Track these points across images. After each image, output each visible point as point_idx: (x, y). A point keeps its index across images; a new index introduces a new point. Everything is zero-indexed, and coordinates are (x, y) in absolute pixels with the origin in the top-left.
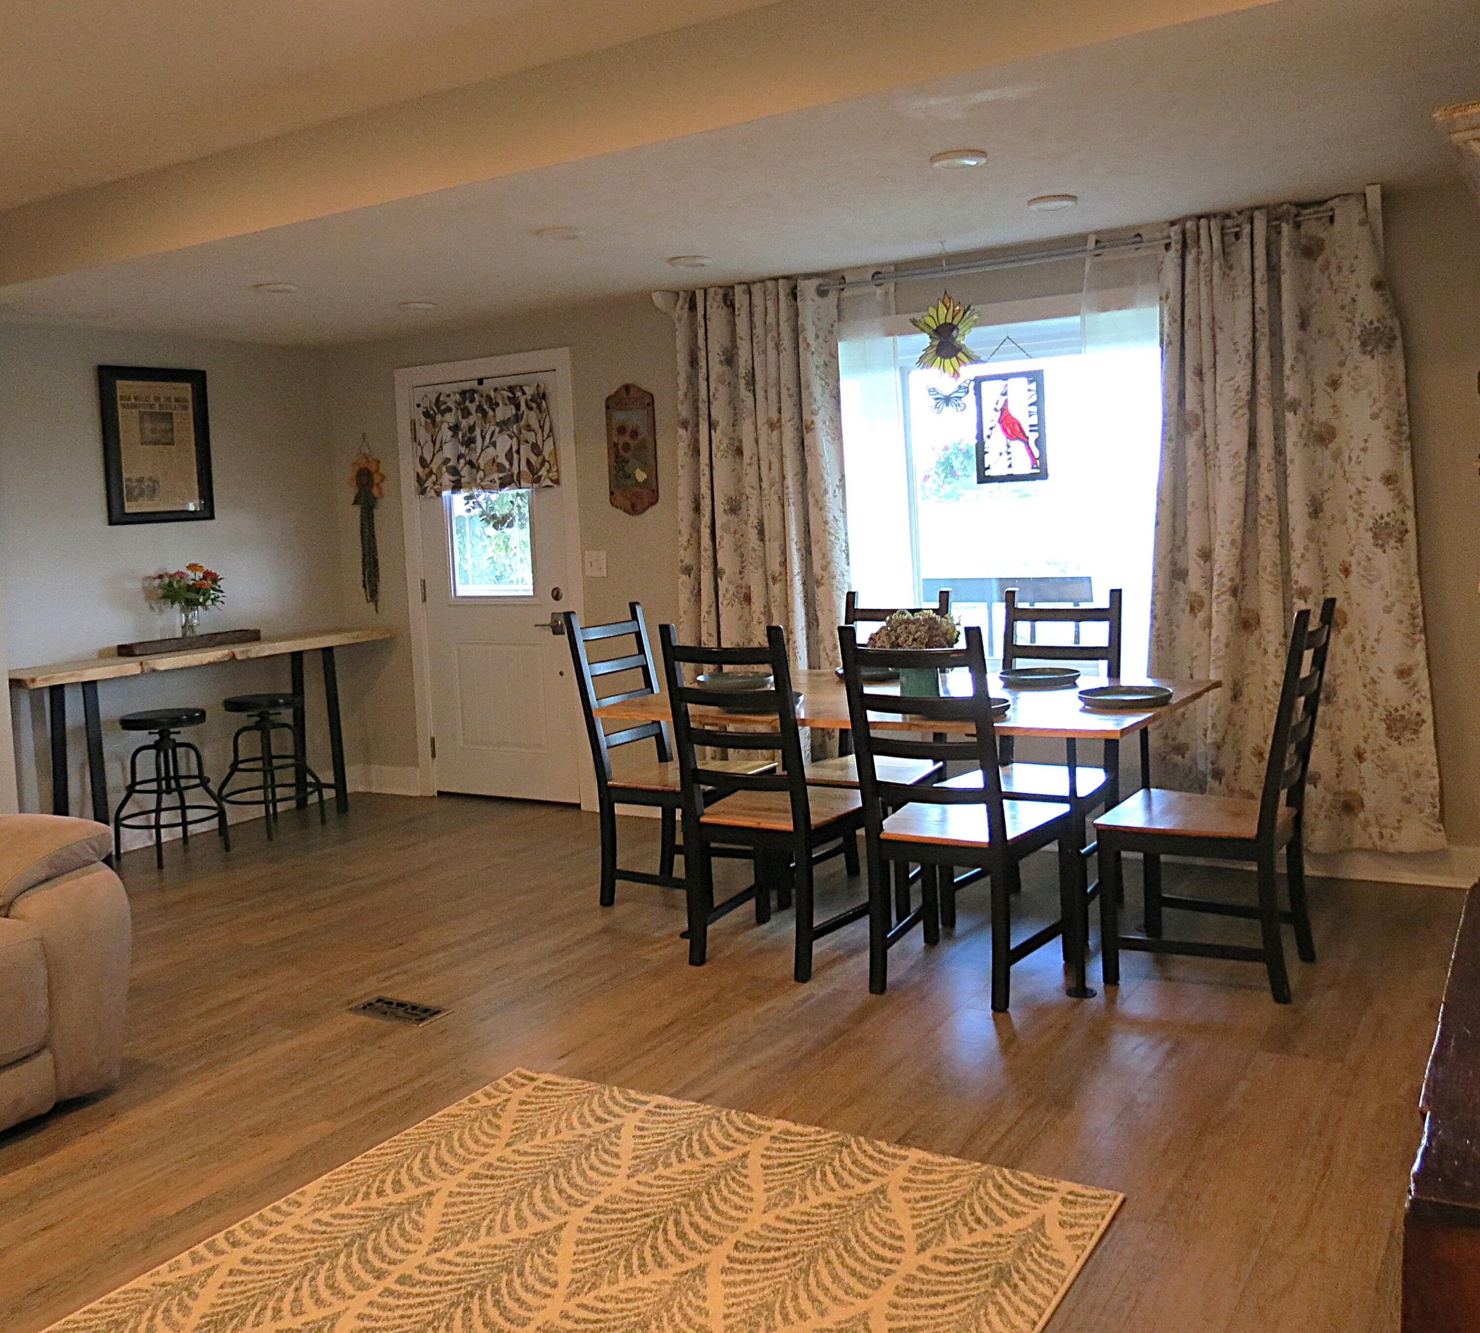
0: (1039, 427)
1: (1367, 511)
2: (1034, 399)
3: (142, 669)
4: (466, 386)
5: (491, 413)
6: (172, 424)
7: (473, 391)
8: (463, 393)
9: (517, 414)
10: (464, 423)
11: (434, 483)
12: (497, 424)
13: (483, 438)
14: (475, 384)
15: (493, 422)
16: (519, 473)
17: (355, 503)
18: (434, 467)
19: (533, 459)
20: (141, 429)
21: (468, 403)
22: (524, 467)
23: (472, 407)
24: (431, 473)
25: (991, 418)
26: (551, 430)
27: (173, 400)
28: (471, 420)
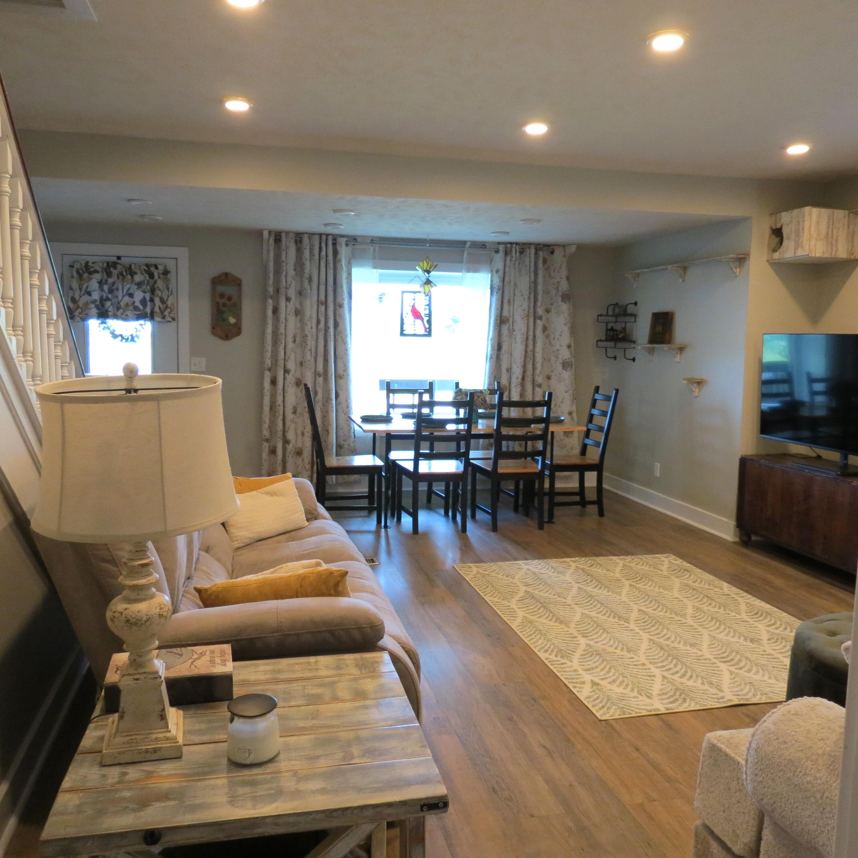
0: (430, 315)
1: (560, 357)
2: (428, 303)
4: (108, 259)
5: (129, 277)
7: (114, 263)
8: (107, 263)
9: (149, 280)
10: (109, 281)
11: (80, 313)
12: (134, 284)
14: (115, 259)
15: (131, 282)
16: (152, 312)
18: (80, 304)
21: (111, 269)
23: (115, 272)
24: (78, 307)
25: (408, 310)
28: (114, 279)
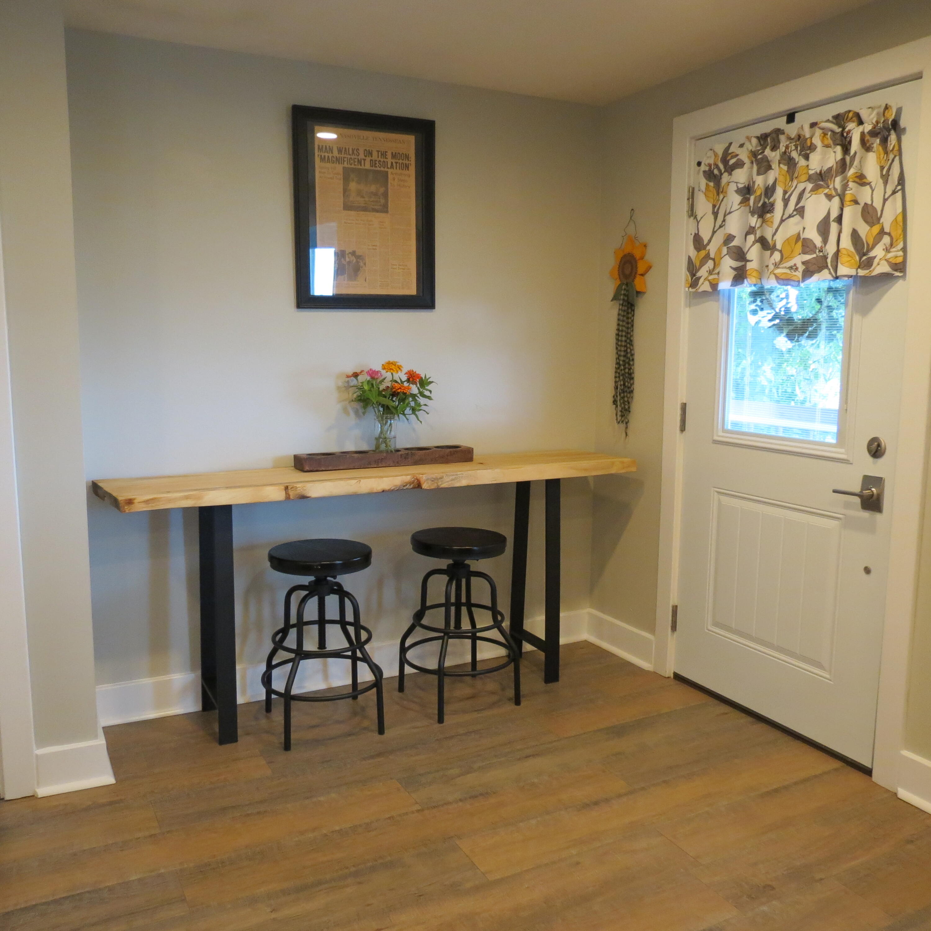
3: (287, 494)
4: (767, 127)
5: (802, 162)
6: (386, 185)
7: (778, 132)
8: (763, 138)
9: (843, 160)
10: (760, 181)
11: (711, 272)
12: (810, 179)
13: (786, 202)
14: (781, 123)
15: (804, 177)
16: (838, 251)
17: (615, 298)
18: (712, 248)
19: (864, 230)
20: (345, 190)
21: (768, 152)
22: (846, 243)
23: (773, 156)
24: (707, 257)
26: (901, 180)
27: (389, 155)
28: (771, 176)
